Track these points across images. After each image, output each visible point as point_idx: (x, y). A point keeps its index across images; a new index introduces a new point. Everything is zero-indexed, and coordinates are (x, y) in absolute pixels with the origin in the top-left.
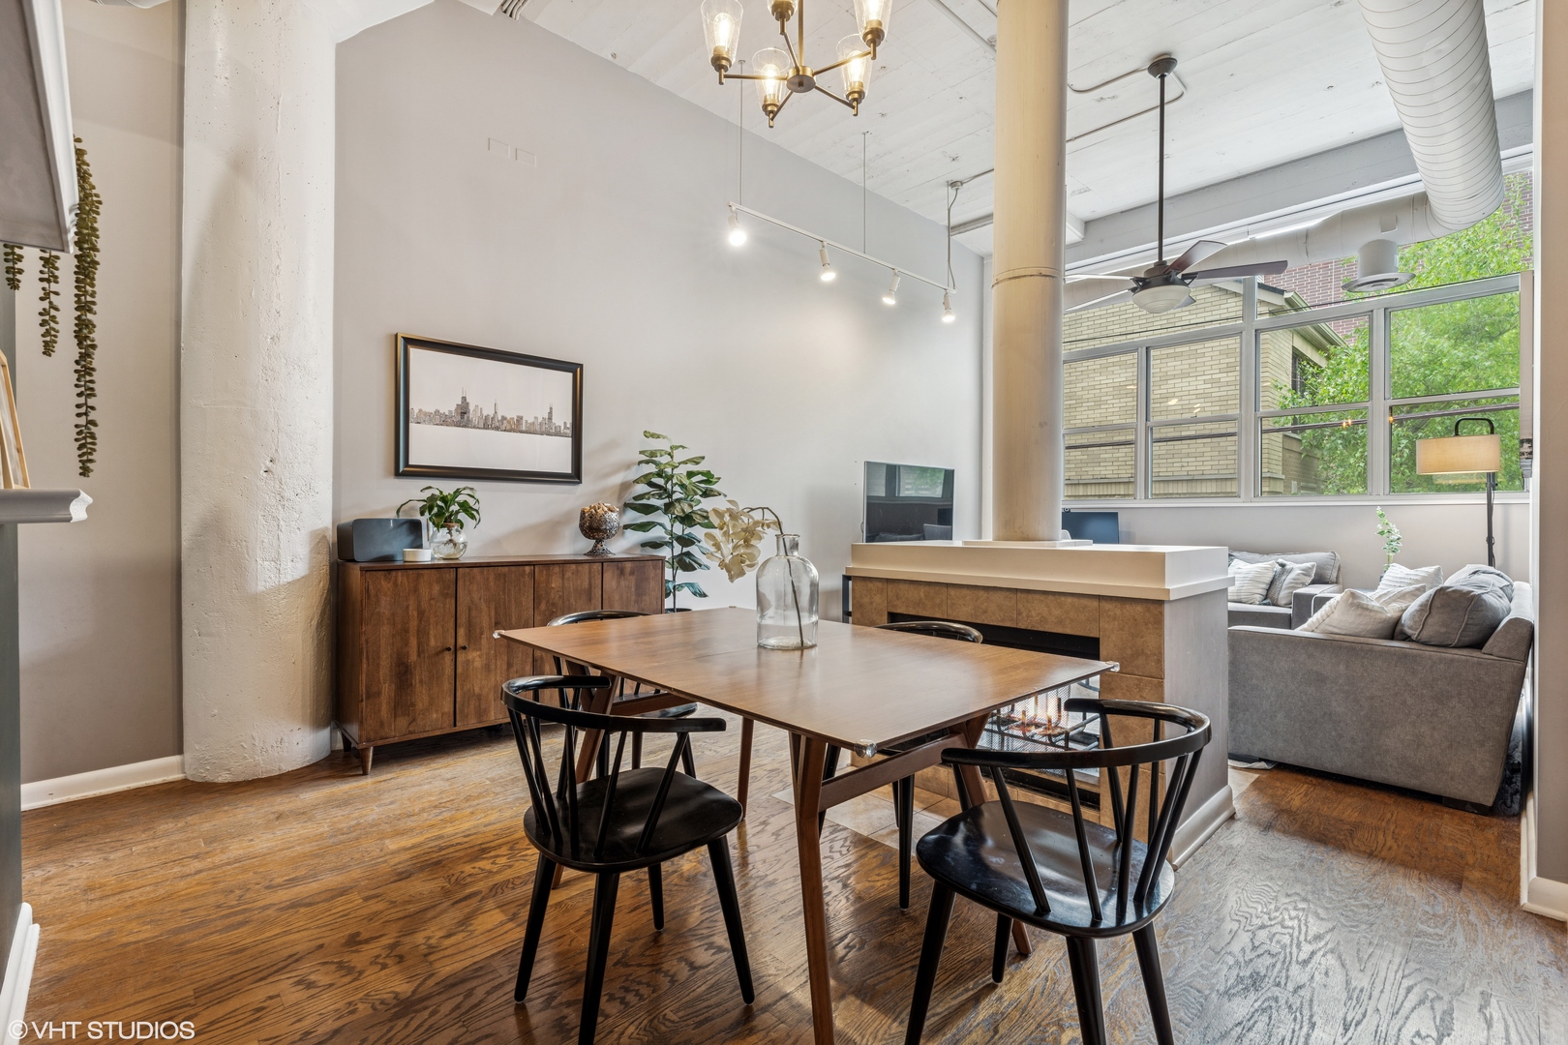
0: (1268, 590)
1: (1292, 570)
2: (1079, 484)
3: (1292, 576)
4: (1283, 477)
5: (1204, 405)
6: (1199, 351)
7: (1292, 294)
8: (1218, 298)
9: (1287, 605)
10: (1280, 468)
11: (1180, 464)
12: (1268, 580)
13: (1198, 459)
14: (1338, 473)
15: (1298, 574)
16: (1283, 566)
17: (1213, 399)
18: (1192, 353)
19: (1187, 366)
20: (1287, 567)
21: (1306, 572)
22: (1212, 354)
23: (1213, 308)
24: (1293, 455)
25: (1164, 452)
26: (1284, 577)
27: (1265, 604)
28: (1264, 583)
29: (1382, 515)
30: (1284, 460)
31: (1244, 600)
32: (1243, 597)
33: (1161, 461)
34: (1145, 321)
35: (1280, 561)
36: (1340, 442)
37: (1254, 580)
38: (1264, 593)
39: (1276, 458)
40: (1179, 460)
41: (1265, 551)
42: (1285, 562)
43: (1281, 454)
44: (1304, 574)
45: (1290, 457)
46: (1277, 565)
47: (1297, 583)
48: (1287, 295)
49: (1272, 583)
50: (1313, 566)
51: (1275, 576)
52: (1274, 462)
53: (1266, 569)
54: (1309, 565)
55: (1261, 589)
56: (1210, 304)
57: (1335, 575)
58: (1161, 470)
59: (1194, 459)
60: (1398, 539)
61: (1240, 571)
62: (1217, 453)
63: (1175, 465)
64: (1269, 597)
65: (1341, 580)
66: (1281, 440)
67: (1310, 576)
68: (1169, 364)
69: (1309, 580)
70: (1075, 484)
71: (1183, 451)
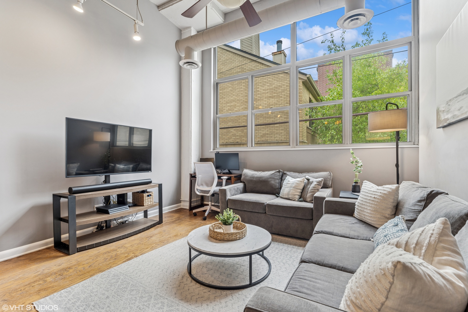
0: (301, 193)
1: (312, 182)
2: (241, 144)
3: (313, 185)
4: (307, 142)
5: (282, 115)
6: (280, 96)
7: (309, 75)
8: (286, 76)
9: (310, 202)
10: (306, 139)
11: (274, 137)
12: (301, 187)
13: (280, 135)
14: (323, 140)
15: (315, 185)
16: (308, 180)
17: (285, 113)
18: (278, 96)
19: (276, 101)
20: (311, 180)
21: (319, 183)
22: (284, 97)
23: (284, 80)
24: (310, 135)
25: (269, 132)
26: (309, 186)
27: (300, 201)
28: (300, 189)
29: (353, 153)
30: (307, 136)
31: (291, 198)
32: (290, 197)
33: (268, 136)
34: (262, 84)
35: (307, 177)
36: (324, 128)
37: (295, 188)
38: (300, 194)
39: (305, 135)
40: (274, 135)
41: (301, 171)
42: (309, 178)
43: (306, 134)
44: (318, 184)
45: (309, 135)
46: (306, 180)
47: (315, 190)
48: (308, 76)
49: (303, 189)
50: (322, 180)
51: (305, 185)
52: (304, 136)
53: (301, 181)
54: (320, 179)
55: (298, 193)
56: (283, 79)
57: (330, 183)
58: (268, 139)
59: (279, 135)
60: (361, 166)
61: (289, 182)
62: (286, 133)
63: (273, 137)
64: (302, 198)
65: (332, 186)
66: (306, 129)
67: (320, 185)
68: (270, 100)
69: (321, 187)
70: (240, 144)
71: (275, 132)
